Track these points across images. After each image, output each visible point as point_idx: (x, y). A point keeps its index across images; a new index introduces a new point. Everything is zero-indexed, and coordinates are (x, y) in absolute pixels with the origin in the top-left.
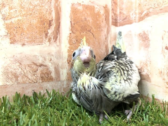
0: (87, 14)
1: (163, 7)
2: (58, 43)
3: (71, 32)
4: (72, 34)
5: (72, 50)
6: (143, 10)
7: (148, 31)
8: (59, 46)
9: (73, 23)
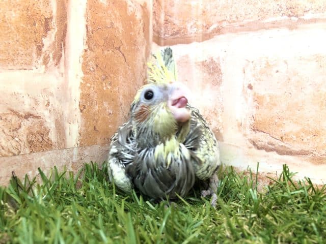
0: (115, 15)
1: (245, 22)
2: (62, 69)
3: (86, 47)
4: (89, 51)
5: (88, 85)
6: (210, 22)
7: (218, 58)
8: (64, 75)
9: (90, 29)
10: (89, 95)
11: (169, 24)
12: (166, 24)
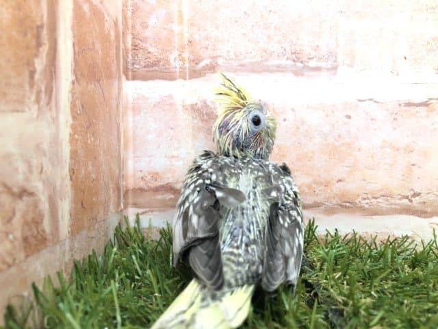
0: (96, 32)
2: (54, 112)
3: (74, 77)
5: (76, 136)
7: (213, 102)
9: (77, 49)
10: (77, 152)
11: (141, 51)
12: (134, 51)
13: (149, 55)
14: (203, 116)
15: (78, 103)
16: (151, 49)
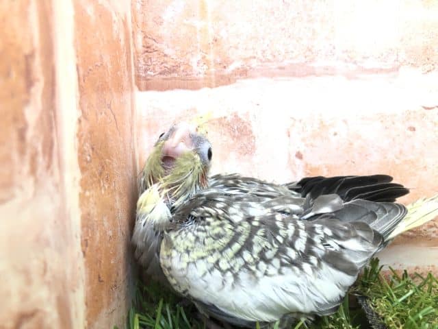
0: (103, 40)
1: (286, 63)
2: (57, 177)
3: (80, 113)
4: (83, 122)
5: (87, 193)
6: (228, 58)
7: (247, 115)
10: (89, 214)
11: (155, 53)
12: (146, 54)
13: (166, 59)
14: (234, 132)
15: (87, 147)
16: (167, 51)
